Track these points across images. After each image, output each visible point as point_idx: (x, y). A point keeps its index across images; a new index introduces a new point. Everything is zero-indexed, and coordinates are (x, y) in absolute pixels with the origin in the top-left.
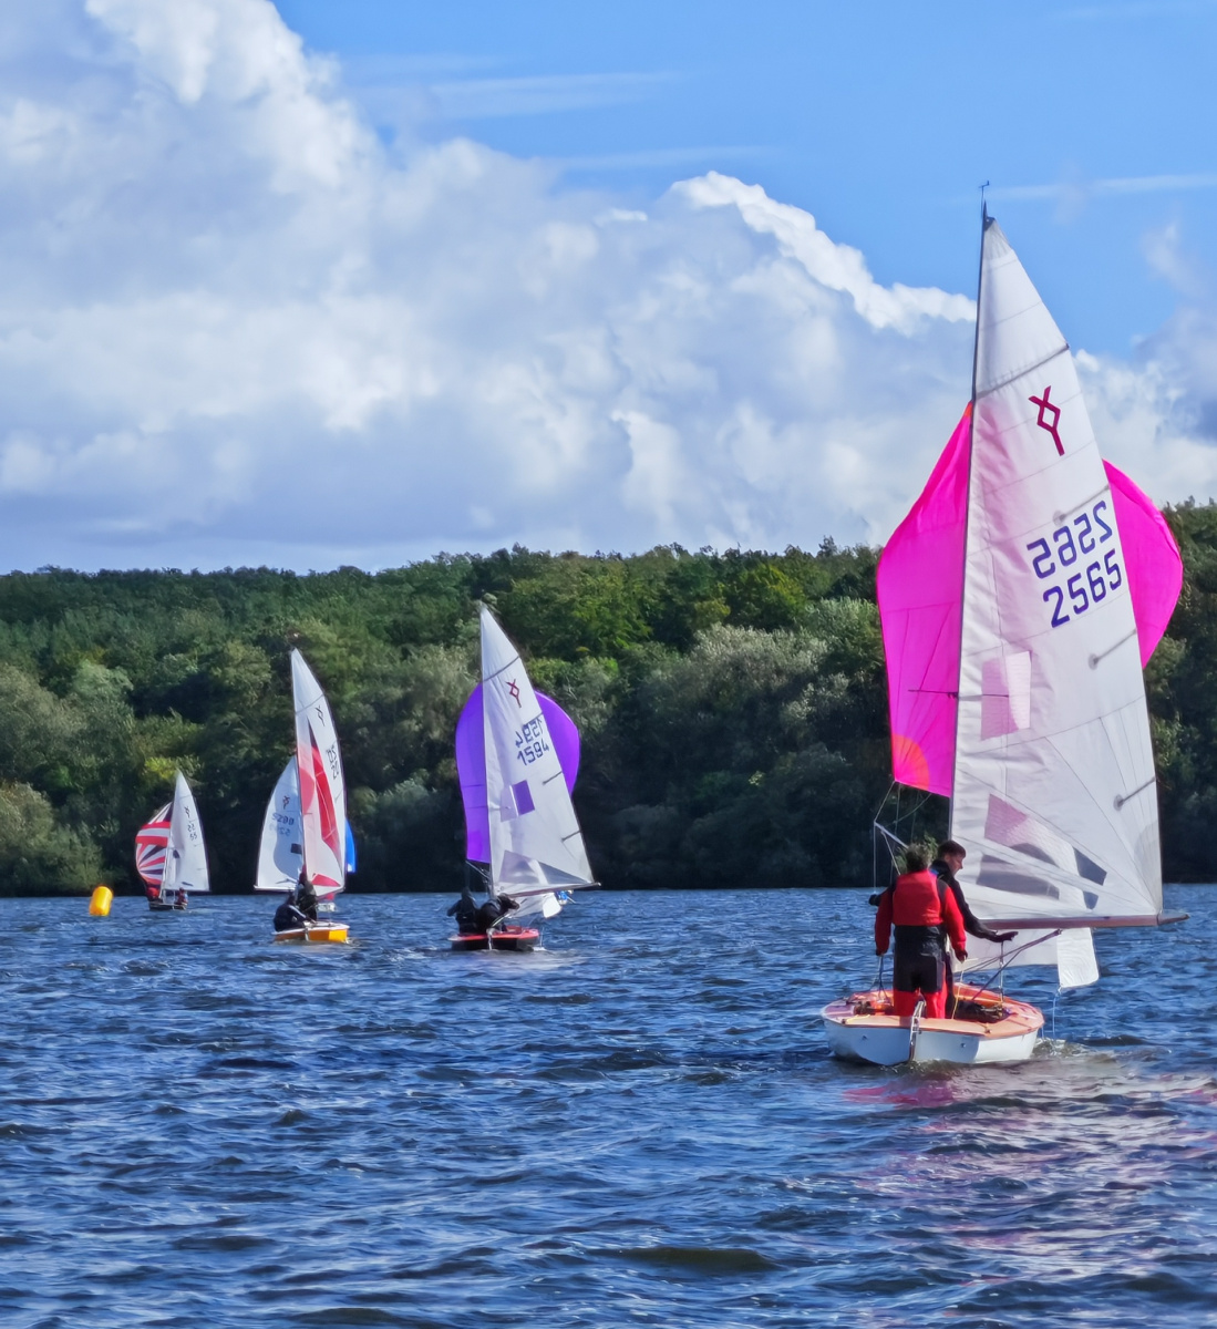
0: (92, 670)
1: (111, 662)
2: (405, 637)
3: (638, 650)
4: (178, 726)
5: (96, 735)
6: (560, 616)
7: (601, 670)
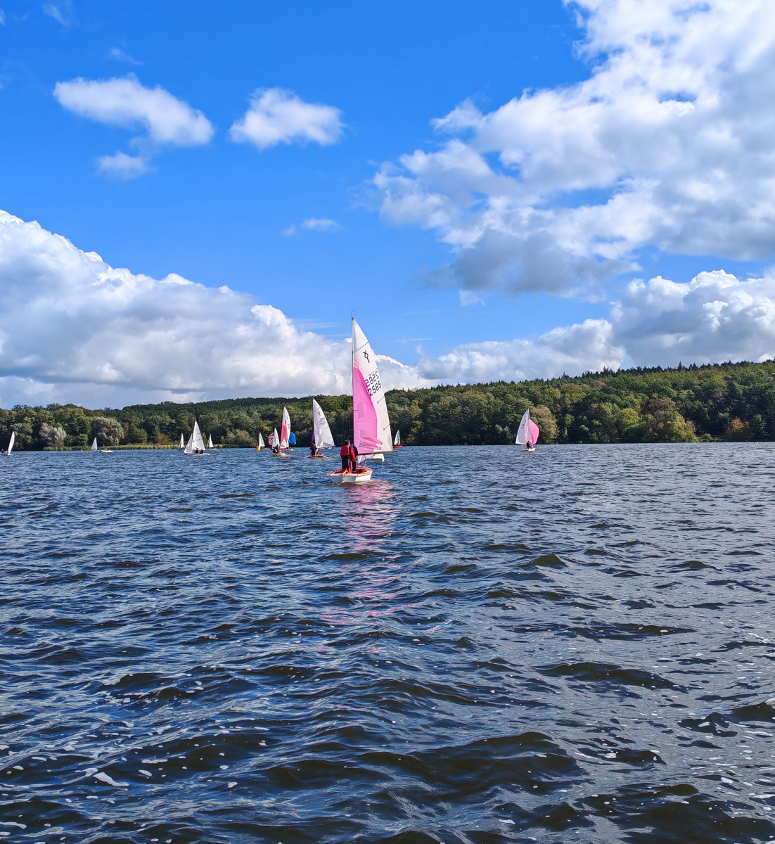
0: (256, 413)
1: (258, 412)
2: (304, 408)
3: (339, 410)
4: (269, 422)
5: (256, 423)
6: (328, 405)
7: (334, 413)
